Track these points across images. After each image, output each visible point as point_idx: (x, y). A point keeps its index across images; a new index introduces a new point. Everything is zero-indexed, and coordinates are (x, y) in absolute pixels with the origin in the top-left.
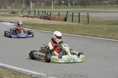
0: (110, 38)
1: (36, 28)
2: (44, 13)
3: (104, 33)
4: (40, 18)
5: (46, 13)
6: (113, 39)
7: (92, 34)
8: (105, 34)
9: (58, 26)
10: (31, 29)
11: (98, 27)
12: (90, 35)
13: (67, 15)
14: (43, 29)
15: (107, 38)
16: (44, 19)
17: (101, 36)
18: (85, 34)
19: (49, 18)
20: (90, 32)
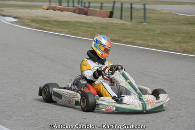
0: (152, 47)
1: (45, 28)
2: (80, 4)
3: (149, 38)
4: (74, 11)
5: (83, 5)
6: (156, 49)
7: (129, 39)
8: (149, 40)
9: (84, 25)
10: (37, 28)
11: (147, 28)
12: (124, 40)
13: (113, 7)
14: (55, 29)
15: (148, 46)
16: (79, 14)
17: (140, 42)
18: (117, 38)
19: (87, 12)
20: (128, 36)
